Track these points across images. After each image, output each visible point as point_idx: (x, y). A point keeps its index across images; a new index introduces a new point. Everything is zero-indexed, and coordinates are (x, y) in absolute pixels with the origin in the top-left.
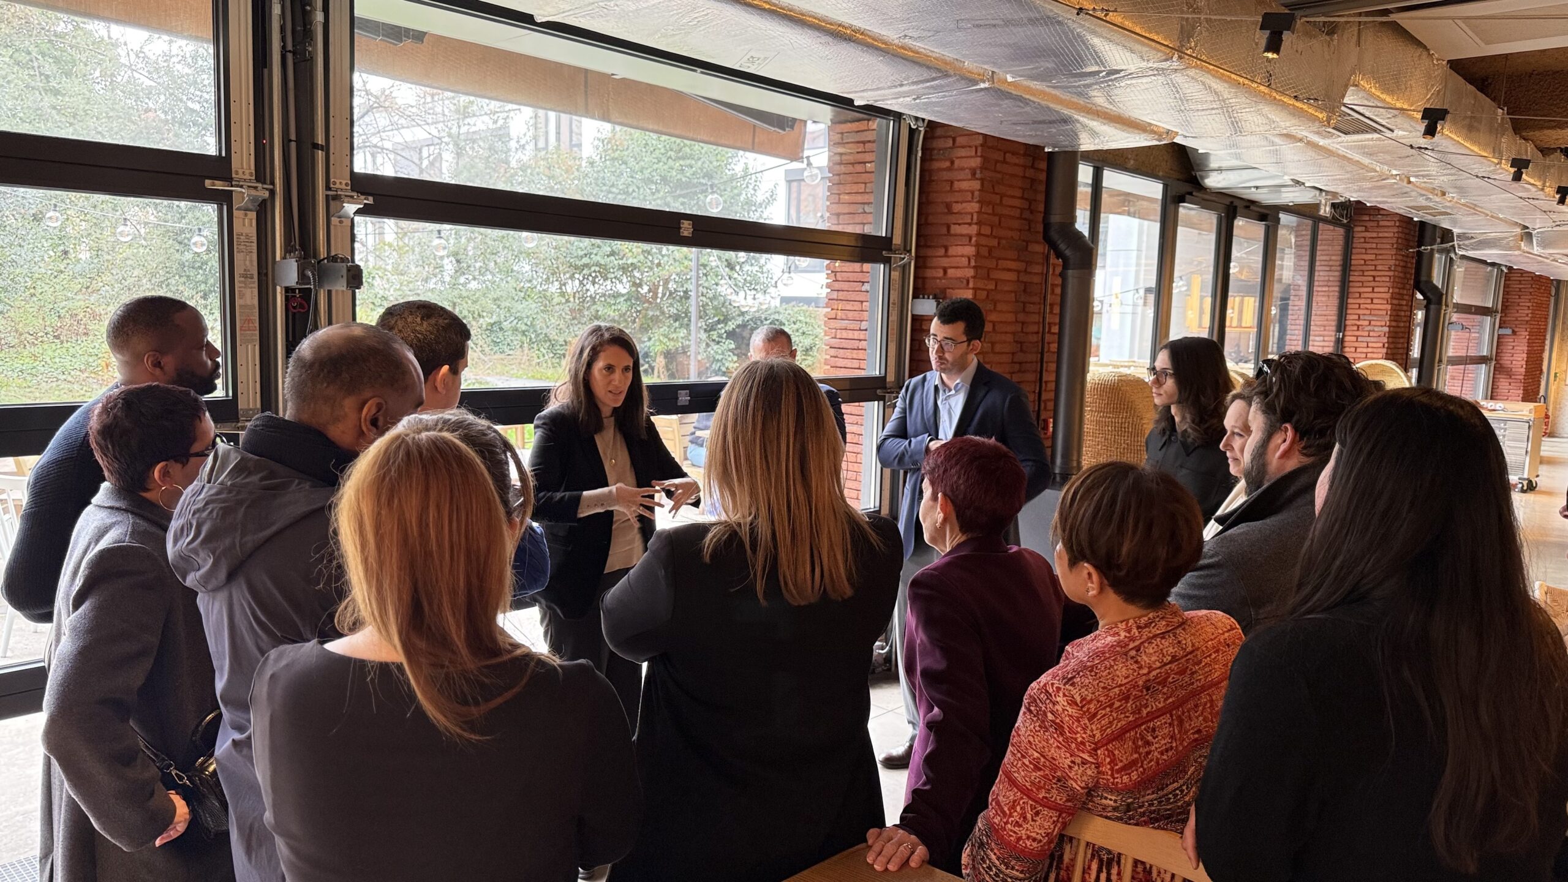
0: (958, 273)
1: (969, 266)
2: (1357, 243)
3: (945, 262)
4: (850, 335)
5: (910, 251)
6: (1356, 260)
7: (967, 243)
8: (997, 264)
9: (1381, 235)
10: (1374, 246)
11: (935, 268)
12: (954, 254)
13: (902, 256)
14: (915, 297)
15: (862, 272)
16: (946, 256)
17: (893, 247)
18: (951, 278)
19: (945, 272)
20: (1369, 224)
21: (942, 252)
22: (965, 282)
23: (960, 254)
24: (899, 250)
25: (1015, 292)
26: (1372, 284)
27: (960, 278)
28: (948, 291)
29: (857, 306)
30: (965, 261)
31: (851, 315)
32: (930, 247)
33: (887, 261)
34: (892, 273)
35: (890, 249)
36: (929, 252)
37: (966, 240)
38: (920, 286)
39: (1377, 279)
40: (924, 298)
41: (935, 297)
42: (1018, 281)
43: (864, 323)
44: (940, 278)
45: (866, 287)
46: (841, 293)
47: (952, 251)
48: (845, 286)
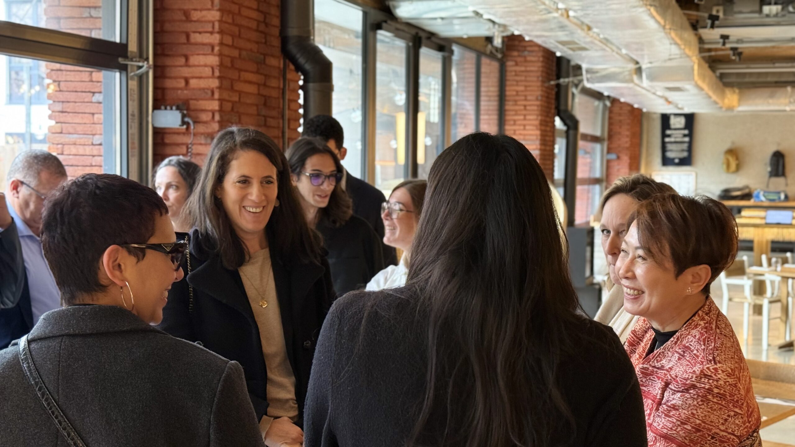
0: (203, 84)
1: (213, 76)
2: (510, 76)
3: (186, 72)
4: (81, 150)
5: (147, 59)
6: (510, 91)
7: (210, 51)
8: (239, 77)
9: (528, 69)
10: (523, 78)
11: (176, 78)
12: (196, 63)
13: (141, 64)
14: (156, 107)
15: (91, 81)
16: (187, 65)
17: (129, 54)
18: (194, 89)
19: (187, 82)
20: (519, 59)
21: (182, 61)
22: (209, 93)
23: (202, 63)
24: (135, 57)
25: (257, 105)
26: (524, 112)
27: (204, 89)
28: (192, 102)
29: (87, 119)
30: (208, 71)
31: (80, 128)
32: (168, 56)
33: (123, 68)
34: (130, 82)
35: (126, 57)
36: (168, 61)
37: (208, 50)
38: (160, 97)
39: (528, 108)
40: (166, 109)
41: (178, 108)
42: (259, 94)
43: (97, 137)
44: (181, 89)
45: (98, 97)
46: (66, 105)
47: (193, 60)
48: (72, 97)
